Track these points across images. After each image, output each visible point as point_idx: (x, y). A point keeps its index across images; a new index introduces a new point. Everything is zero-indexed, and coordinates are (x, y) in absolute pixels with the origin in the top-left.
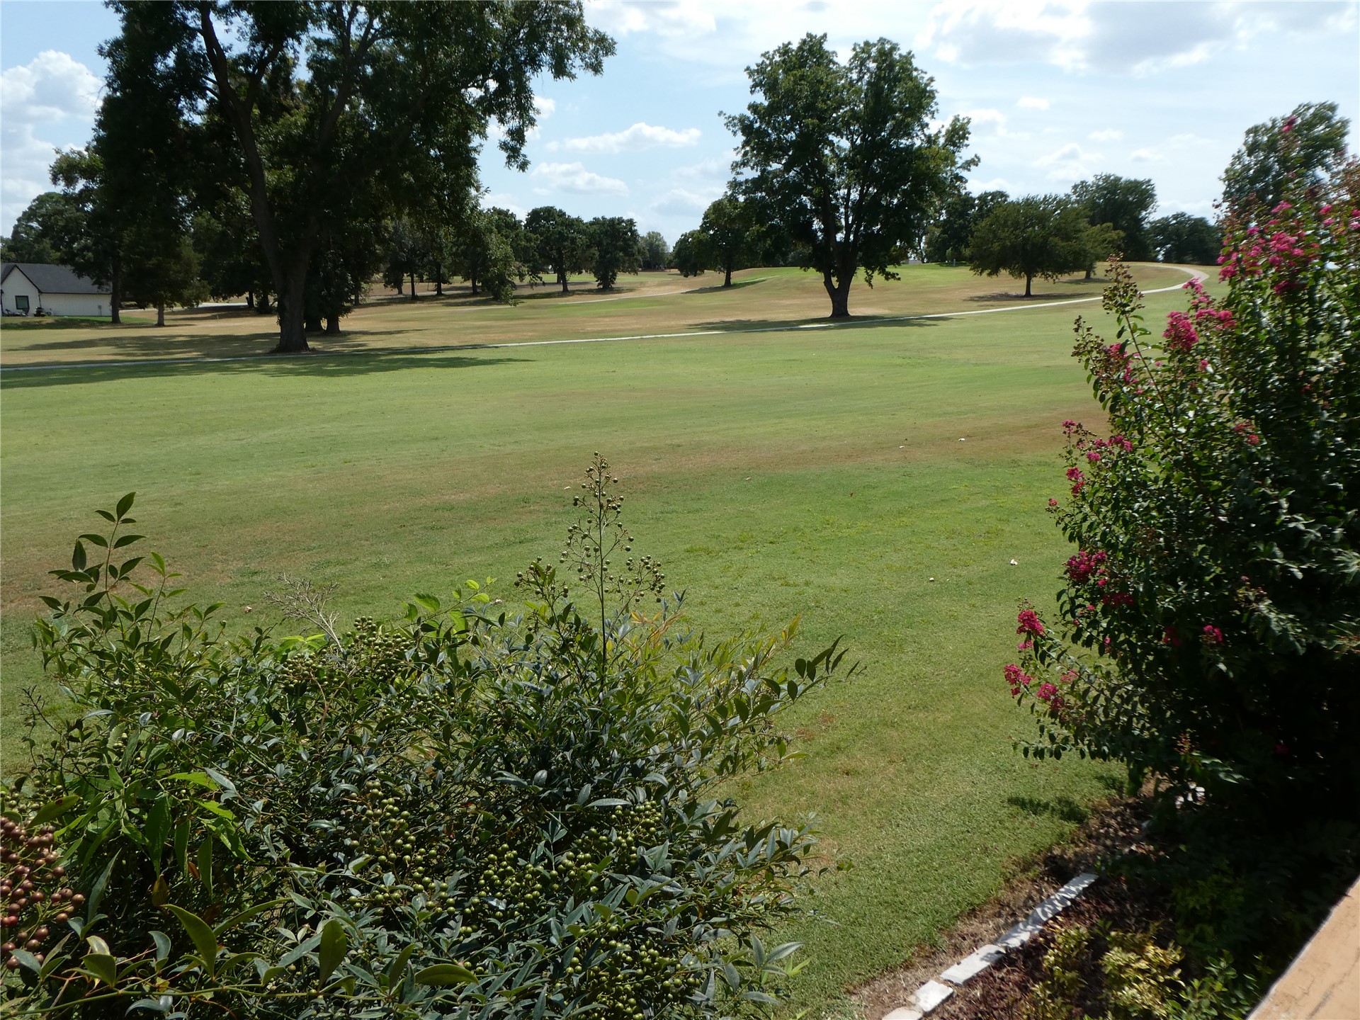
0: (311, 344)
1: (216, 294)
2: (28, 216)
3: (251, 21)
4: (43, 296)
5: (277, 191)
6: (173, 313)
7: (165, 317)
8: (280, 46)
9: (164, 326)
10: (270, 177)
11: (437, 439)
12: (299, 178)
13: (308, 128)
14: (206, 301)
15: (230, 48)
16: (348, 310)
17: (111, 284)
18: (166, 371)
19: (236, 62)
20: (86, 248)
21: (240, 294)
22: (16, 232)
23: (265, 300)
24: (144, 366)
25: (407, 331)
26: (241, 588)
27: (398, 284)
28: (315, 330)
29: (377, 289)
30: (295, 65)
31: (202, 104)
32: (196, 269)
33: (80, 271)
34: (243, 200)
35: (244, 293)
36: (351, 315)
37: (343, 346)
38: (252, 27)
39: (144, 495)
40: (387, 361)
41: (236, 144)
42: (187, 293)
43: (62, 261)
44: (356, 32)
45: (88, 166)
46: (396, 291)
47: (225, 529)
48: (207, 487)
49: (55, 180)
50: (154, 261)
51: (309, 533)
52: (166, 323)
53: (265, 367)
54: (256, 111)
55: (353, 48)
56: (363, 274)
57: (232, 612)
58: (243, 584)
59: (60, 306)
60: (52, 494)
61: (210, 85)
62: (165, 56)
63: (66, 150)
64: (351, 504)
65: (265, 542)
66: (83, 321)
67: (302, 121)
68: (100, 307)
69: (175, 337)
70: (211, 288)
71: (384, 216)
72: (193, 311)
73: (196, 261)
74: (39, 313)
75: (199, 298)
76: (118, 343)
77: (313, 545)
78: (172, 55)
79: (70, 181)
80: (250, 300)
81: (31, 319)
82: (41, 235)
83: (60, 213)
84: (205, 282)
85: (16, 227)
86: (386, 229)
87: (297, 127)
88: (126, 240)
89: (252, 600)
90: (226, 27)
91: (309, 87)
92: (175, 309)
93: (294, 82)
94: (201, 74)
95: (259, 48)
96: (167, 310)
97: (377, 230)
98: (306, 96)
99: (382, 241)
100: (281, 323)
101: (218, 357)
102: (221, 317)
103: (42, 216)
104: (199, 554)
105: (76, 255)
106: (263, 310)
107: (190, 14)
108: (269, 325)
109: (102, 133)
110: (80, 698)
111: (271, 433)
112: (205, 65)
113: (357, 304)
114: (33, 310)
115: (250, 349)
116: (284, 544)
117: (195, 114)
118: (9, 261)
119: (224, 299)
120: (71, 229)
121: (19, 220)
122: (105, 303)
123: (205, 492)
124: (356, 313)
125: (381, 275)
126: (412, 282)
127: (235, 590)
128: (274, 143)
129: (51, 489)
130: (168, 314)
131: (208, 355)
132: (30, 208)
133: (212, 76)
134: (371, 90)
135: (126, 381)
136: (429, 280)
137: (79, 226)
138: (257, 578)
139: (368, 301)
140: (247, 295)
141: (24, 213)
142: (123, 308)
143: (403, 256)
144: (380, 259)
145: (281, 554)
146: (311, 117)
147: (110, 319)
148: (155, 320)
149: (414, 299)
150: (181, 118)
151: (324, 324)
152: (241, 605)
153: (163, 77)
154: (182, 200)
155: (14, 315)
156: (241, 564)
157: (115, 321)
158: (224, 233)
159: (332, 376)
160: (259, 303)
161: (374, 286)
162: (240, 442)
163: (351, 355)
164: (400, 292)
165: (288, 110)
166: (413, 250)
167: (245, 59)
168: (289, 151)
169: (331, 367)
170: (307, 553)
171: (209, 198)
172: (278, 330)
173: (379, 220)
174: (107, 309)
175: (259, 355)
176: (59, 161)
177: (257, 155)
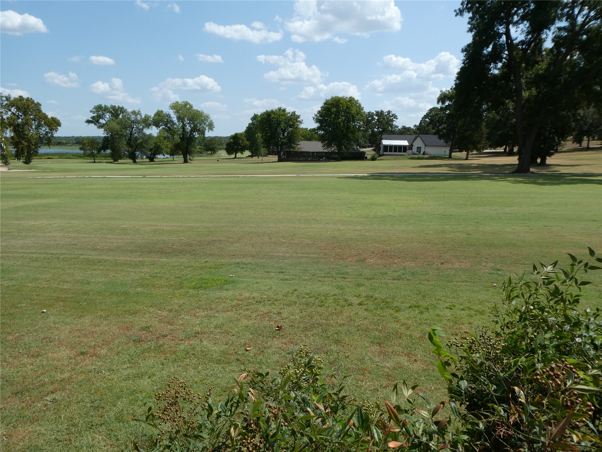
0: (531, 170)
1: (491, 147)
2: (426, 117)
3: (528, 25)
4: (426, 147)
5: (528, 100)
6: (472, 154)
7: (469, 156)
8: (539, 34)
9: (468, 159)
10: (525, 94)
11: (595, 221)
12: (539, 93)
13: (547, 70)
14: (486, 149)
15: (516, 39)
16: (552, 154)
17: (451, 142)
18: (467, 178)
19: (518, 44)
20: (444, 128)
21: (501, 147)
22: (420, 123)
23: (512, 149)
24: (459, 176)
25: (582, 165)
26: (492, 275)
27: (580, 141)
28: (533, 163)
29: (569, 144)
30: (545, 41)
31: (500, 65)
32: (485, 135)
33: (440, 138)
34: (511, 105)
35: (503, 146)
36: (553, 157)
37: (547, 171)
38: (528, 28)
39: (456, 228)
40: (570, 180)
41: (512, 81)
42: (479, 146)
43: (435, 134)
44: (580, 20)
45: (451, 96)
46: (578, 145)
47: (487, 248)
48: (481, 229)
49: (438, 102)
50: (469, 133)
51: (525, 257)
52: (469, 158)
53: (509, 179)
54: (523, 65)
55: (577, 28)
56: (563, 137)
57: (488, 285)
58: (493, 274)
59: (431, 151)
60: (423, 223)
61: (505, 56)
62: (488, 47)
63: (444, 90)
64: (547, 247)
65: (504, 257)
66: (438, 157)
67: (544, 67)
68: (445, 152)
69: (472, 164)
70: (489, 143)
71: (579, 109)
72: (480, 153)
73: (485, 133)
74: (424, 154)
75: (484, 148)
76: (450, 166)
77: (526, 263)
78: (491, 46)
79: (443, 103)
80: (505, 149)
81: (421, 156)
82: (430, 123)
83: (437, 115)
84: (487, 141)
85: (421, 121)
86: (579, 114)
87: (542, 70)
88: (459, 125)
89: (497, 281)
90: (516, 30)
91: (551, 50)
92: (473, 153)
93: (543, 49)
94: (502, 52)
95: (530, 36)
96: (470, 153)
97: (574, 115)
98: (548, 54)
99: (576, 121)
100: (519, 159)
101: (489, 174)
102: (492, 156)
103: (431, 116)
104: (476, 257)
105: (440, 131)
106: (511, 153)
107: (500, 28)
108: (514, 160)
109: (458, 82)
110: (511, 311)
111: (510, 209)
112: (504, 48)
113: (557, 151)
114: (422, 152)
115: (503, 171)
116: (513, 260)
117: (495, 70)
118: (417, 134)
119: (494, 148)
120: (440, 121)
121: (422, 118)
122: (447, 150)
123: (480, 231)
124: (556, 156)
125: (572, 137)
126: (589, 140)
127: (490, 275)
128: (530, 78)
129: (423, 221)
130: (470, 155)
131: (485, 173)
132: (427, 114)
133: (506, 52)
134: (583, 47)
135: (452, 181)
136: (598, 140)
137: (443, 119)
138: (500, 273)
139: (563, 150)
140: (504, 147)
141: (425, 116)
142: (453, 152)
143: (586, 128)
144: (573, 130)
145: (511, 264)
146: (550, 64)
147: (448, 156)
148: (465, 157)
149: (588, 149)
150: (490, 72)
151: (539, 160)
152: (492, 283)
153: (486, 56)
154: (484, 107)
155: (416, 154)
156: (493, 265)
157: (450, 157)
158: (500, 120)
159: (541, 185)
160: (509, 150)
161: (568, 143)
162: (496, 211)
163: (551, 175)
164: (580, 146)
165: (537, 63)
166: (591, 125)
167: (522, 42)
168: (536, 81)
169: (540, 181)
170: (523, 266)
171: (497, 105)
172: (517, 162)
173: (576, 110)
174: (448, 152)
175: (507, 173)
176: (441, 95)
177: (521, 85)
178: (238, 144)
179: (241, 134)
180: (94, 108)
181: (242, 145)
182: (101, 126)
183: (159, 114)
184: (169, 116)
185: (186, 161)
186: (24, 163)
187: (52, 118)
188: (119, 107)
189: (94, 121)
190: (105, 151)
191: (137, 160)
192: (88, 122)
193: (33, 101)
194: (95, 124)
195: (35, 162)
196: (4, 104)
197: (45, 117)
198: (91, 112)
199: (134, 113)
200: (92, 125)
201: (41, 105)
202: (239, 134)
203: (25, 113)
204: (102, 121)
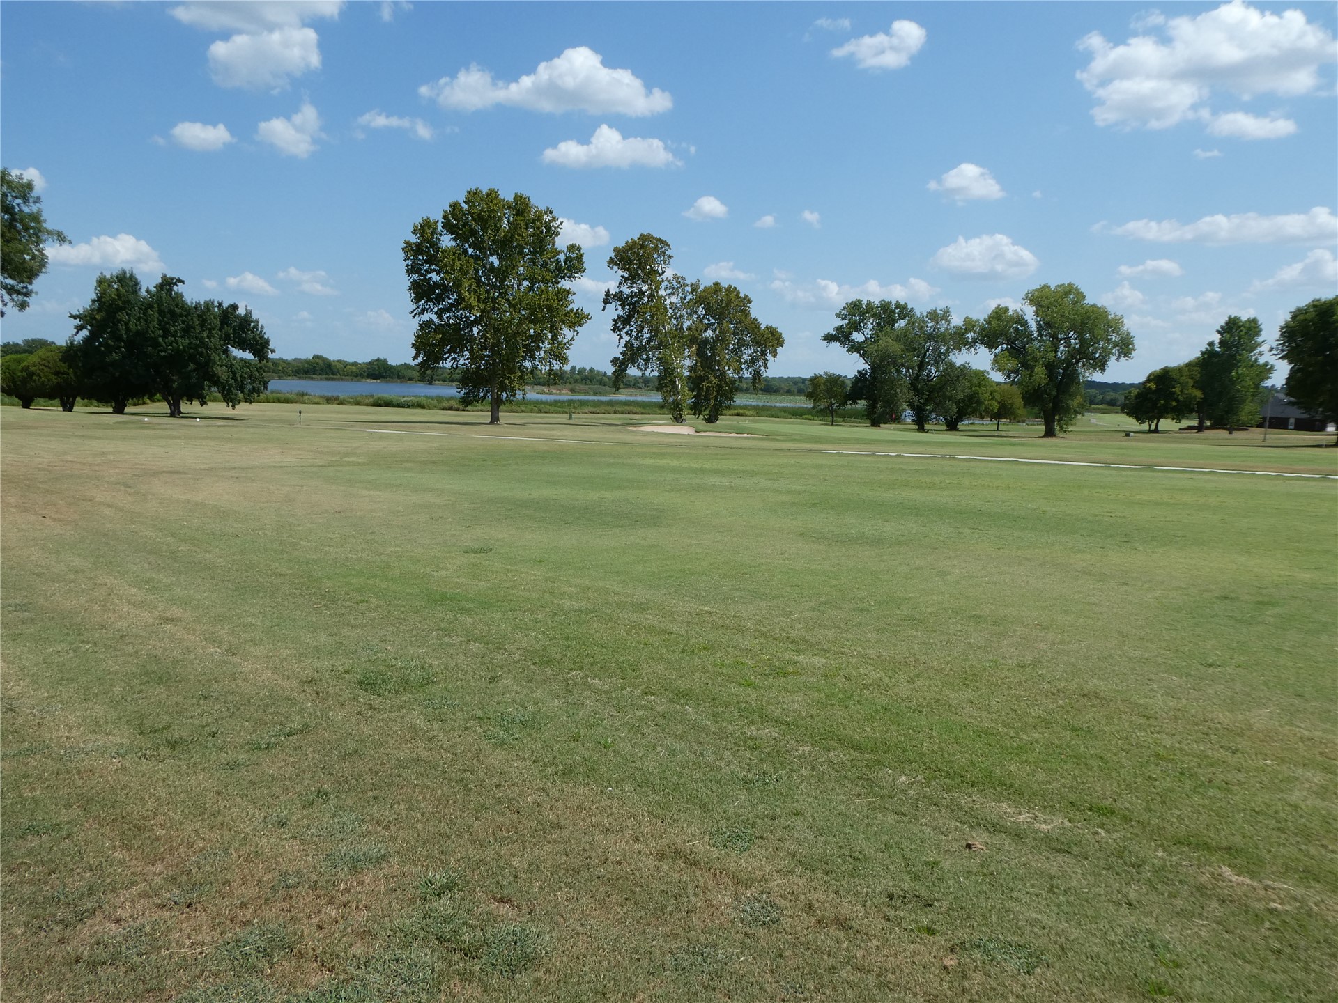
178: (1170, 396)
179: (1179, 370)
180: (844, 308)
181: (1181, 398)
182: (856, 348)
183: (1000, 314)
184: (1021, 321)
185: (1049, 433)
186: (705, 420)
187: (769, 328)
188: (898, 305)
189: (840, 336)
190: (854, 402)
191: (927, 427)
192: (829, 338)
193: (738, 293)
194: (843, 343)
195: (724, 420)
196: (688, 298)
197: (755, 325)
198: (838, 315)
199: (933, 315)
200: (836, 344)
201: (750, 302)
202: (1173, 369)
203: (720, 320)
204: (858, 337)
